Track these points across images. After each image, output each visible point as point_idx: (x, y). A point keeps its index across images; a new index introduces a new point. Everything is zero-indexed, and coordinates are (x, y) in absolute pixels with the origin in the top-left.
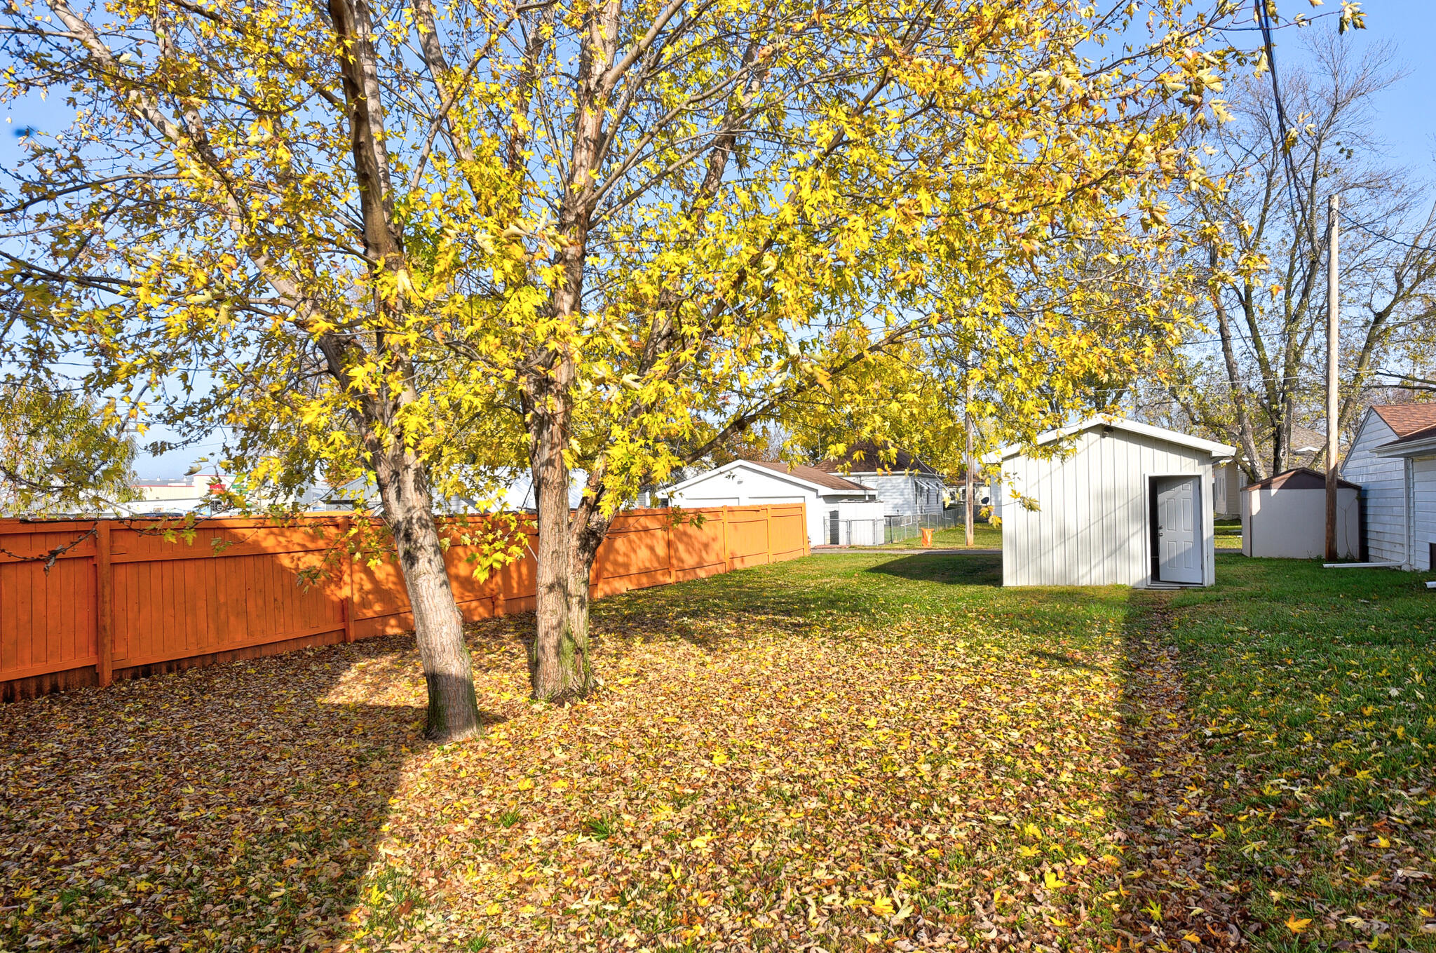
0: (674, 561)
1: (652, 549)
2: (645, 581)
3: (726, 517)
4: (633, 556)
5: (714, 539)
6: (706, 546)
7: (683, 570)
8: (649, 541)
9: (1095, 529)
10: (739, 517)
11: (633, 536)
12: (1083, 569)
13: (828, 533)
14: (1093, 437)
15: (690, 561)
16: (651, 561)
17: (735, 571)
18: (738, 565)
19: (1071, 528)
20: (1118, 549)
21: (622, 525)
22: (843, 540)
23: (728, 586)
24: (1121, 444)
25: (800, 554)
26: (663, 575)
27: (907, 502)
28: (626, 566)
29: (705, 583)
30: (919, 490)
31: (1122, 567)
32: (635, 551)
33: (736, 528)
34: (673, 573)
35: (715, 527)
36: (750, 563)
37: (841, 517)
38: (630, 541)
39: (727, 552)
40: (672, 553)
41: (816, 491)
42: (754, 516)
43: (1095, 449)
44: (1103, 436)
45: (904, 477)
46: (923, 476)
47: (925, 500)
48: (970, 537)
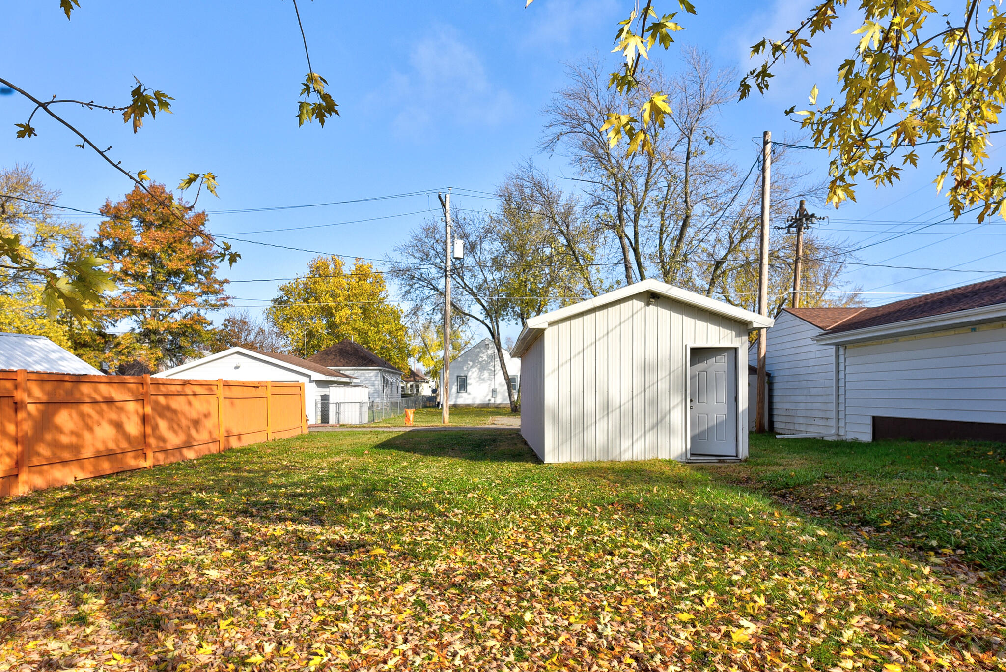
0: (152, 441)
1: (118, 426)
2: (106, 466)
3: (221, 392)
4: (87, 435)
5: (207, 416)
6: (196, 423)
7: (164, 451)
8: (114, 416)
9: (638, 402)
10: (236, 392)
11: (87, 409)
12: (626, 444)
13: (319, 414)
14: (638, 304)
15: (174, 440)
16: (117, 442)
17: (231, 450)
18: (235, 444)
19: (615, 401)
20: (659, 423)
21: (70, 393)
22: (332, 419)
23: (221, 470)
24: (664, 313)
25: (298, 432)
26: (136, 457)
27: (377, 391)
28: (75, 449)
29: (192, 467)
30: (385, 382)
31: (663, 440)
32: (90, 429)
33: (232, 404)
34: (150, 454)
35: (208, 402)
36: (248, 441)
37: (331, 400)
38: (83, 416)
39: (222, 430)
40: (149, 430)
41: (309, 376)
42: (253, 392)
43: (638, 317)
44: (648, 304)
45: (375, 372)
46: (388, 372)
47: (389, 390)
48: (446, 416)
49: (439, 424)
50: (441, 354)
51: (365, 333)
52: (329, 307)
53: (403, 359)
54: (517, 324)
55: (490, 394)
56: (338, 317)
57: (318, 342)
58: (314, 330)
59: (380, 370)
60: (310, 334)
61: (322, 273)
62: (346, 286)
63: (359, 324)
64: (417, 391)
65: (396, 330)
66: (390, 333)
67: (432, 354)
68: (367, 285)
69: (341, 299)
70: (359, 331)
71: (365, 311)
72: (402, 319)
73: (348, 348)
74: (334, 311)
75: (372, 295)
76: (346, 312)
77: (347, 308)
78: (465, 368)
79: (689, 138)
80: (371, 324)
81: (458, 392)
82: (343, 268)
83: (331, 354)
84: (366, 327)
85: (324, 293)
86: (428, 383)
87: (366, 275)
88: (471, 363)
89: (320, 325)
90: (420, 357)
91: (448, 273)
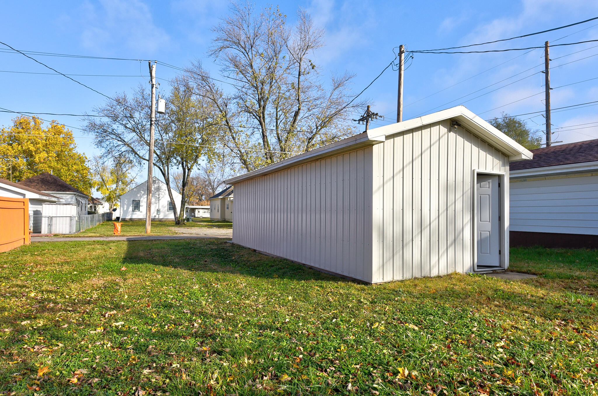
13: (32, 225)
14: (443, 130)
20: (456, 239)
22: (44, 229)
24: (460, 140)
25: (20, 244)
30: (78, 202)
31: (459, 254)
37: (43, 214)
41: (24, 195)
44: (450, 131)
45: (70, 195)
46: (80, 196)
47: (80, 208)
48: (149, 228)
49: (143, 234)
50: (114, 186)
51: (58, 170)
52: (29, 151)
53: (87, 189)
54: (178, 168)
55: (156, 213)
56: (37, 158)
57: (20, 174)
58: (17, 166)
59: (75, 194)
60: (14, 169)
61: (24, 127)
62: (45, 138)
63: (54, 164)
64: (95, 210)
65: (82, 170)
66: (77, 171)
67: (108, 187)
68: (60, 138)
69: (40, 145)
70: (54, 169)
71: (58, 156)
72: (86, 163)
73: (49, 178)
74: (34, 153)
75: (65, 145)
76: (44, 155)
77: (45, 152)
78: (139, 195)
79: (300, 64)
80: (62, 164)
81: (133, 211)
82: (42, 126)
83: (34, 182)
84: (59, 166)
85: (26, 141)
86: (102, 205)
87: (59, 133)
88: (143, 192)
89: (22, 163)
90: (99, 188)
91: (153, 123)
